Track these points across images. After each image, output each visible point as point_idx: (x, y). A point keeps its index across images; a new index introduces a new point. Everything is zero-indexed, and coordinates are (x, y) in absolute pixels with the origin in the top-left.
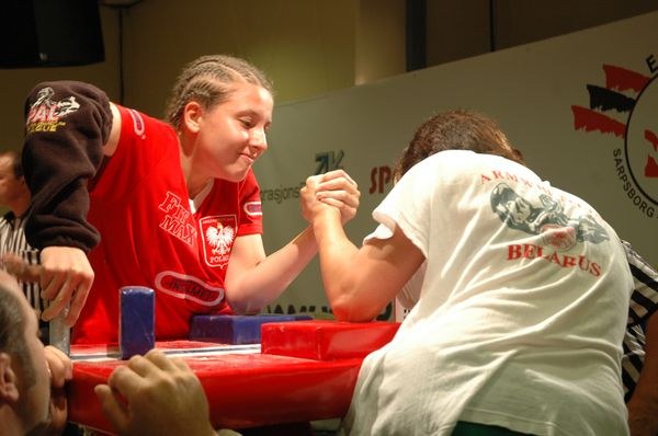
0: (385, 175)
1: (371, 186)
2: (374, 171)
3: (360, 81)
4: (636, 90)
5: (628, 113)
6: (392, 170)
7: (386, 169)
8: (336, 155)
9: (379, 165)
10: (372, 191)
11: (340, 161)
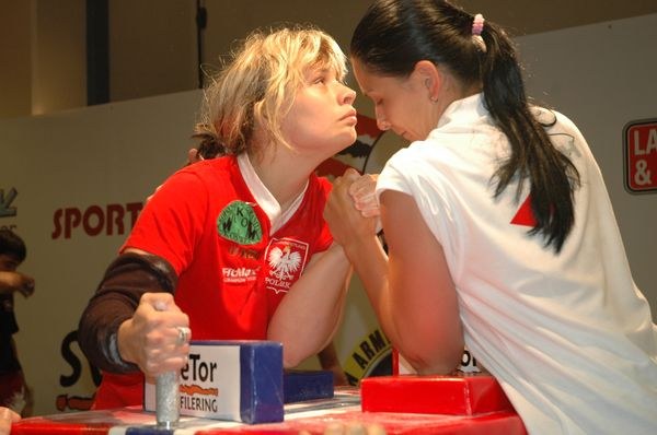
0: (73, 218)
1: (53, 229)
2: (58, 214)
3: (37, 111)
4: (372, 136)
5: (363, 159)
6: (83, 213)
7: (75, 211)
8: (6, 194)
9: (64, 206)
10: (55, 235)
11: (11, 201)
